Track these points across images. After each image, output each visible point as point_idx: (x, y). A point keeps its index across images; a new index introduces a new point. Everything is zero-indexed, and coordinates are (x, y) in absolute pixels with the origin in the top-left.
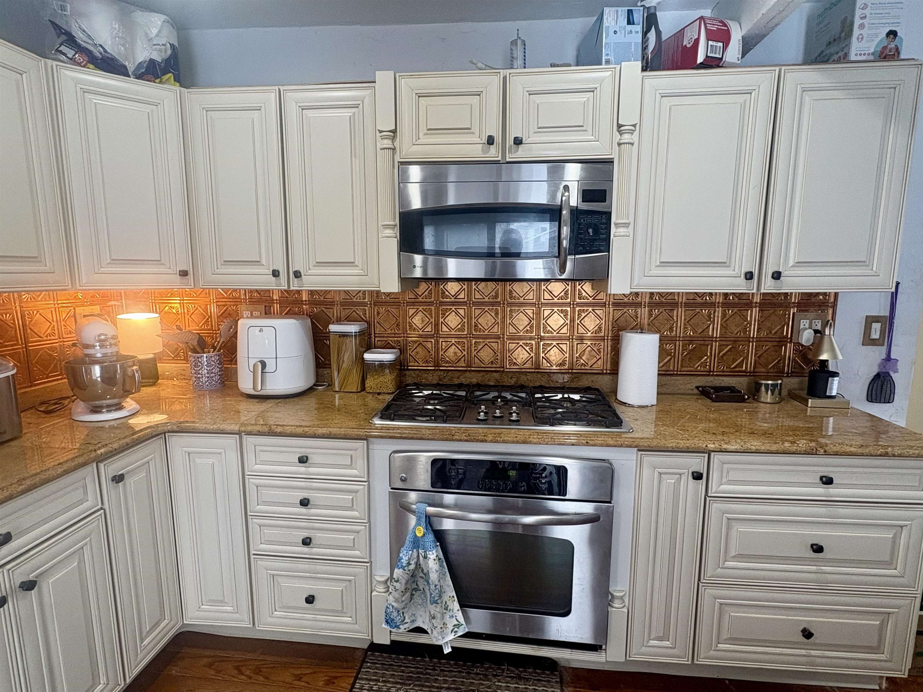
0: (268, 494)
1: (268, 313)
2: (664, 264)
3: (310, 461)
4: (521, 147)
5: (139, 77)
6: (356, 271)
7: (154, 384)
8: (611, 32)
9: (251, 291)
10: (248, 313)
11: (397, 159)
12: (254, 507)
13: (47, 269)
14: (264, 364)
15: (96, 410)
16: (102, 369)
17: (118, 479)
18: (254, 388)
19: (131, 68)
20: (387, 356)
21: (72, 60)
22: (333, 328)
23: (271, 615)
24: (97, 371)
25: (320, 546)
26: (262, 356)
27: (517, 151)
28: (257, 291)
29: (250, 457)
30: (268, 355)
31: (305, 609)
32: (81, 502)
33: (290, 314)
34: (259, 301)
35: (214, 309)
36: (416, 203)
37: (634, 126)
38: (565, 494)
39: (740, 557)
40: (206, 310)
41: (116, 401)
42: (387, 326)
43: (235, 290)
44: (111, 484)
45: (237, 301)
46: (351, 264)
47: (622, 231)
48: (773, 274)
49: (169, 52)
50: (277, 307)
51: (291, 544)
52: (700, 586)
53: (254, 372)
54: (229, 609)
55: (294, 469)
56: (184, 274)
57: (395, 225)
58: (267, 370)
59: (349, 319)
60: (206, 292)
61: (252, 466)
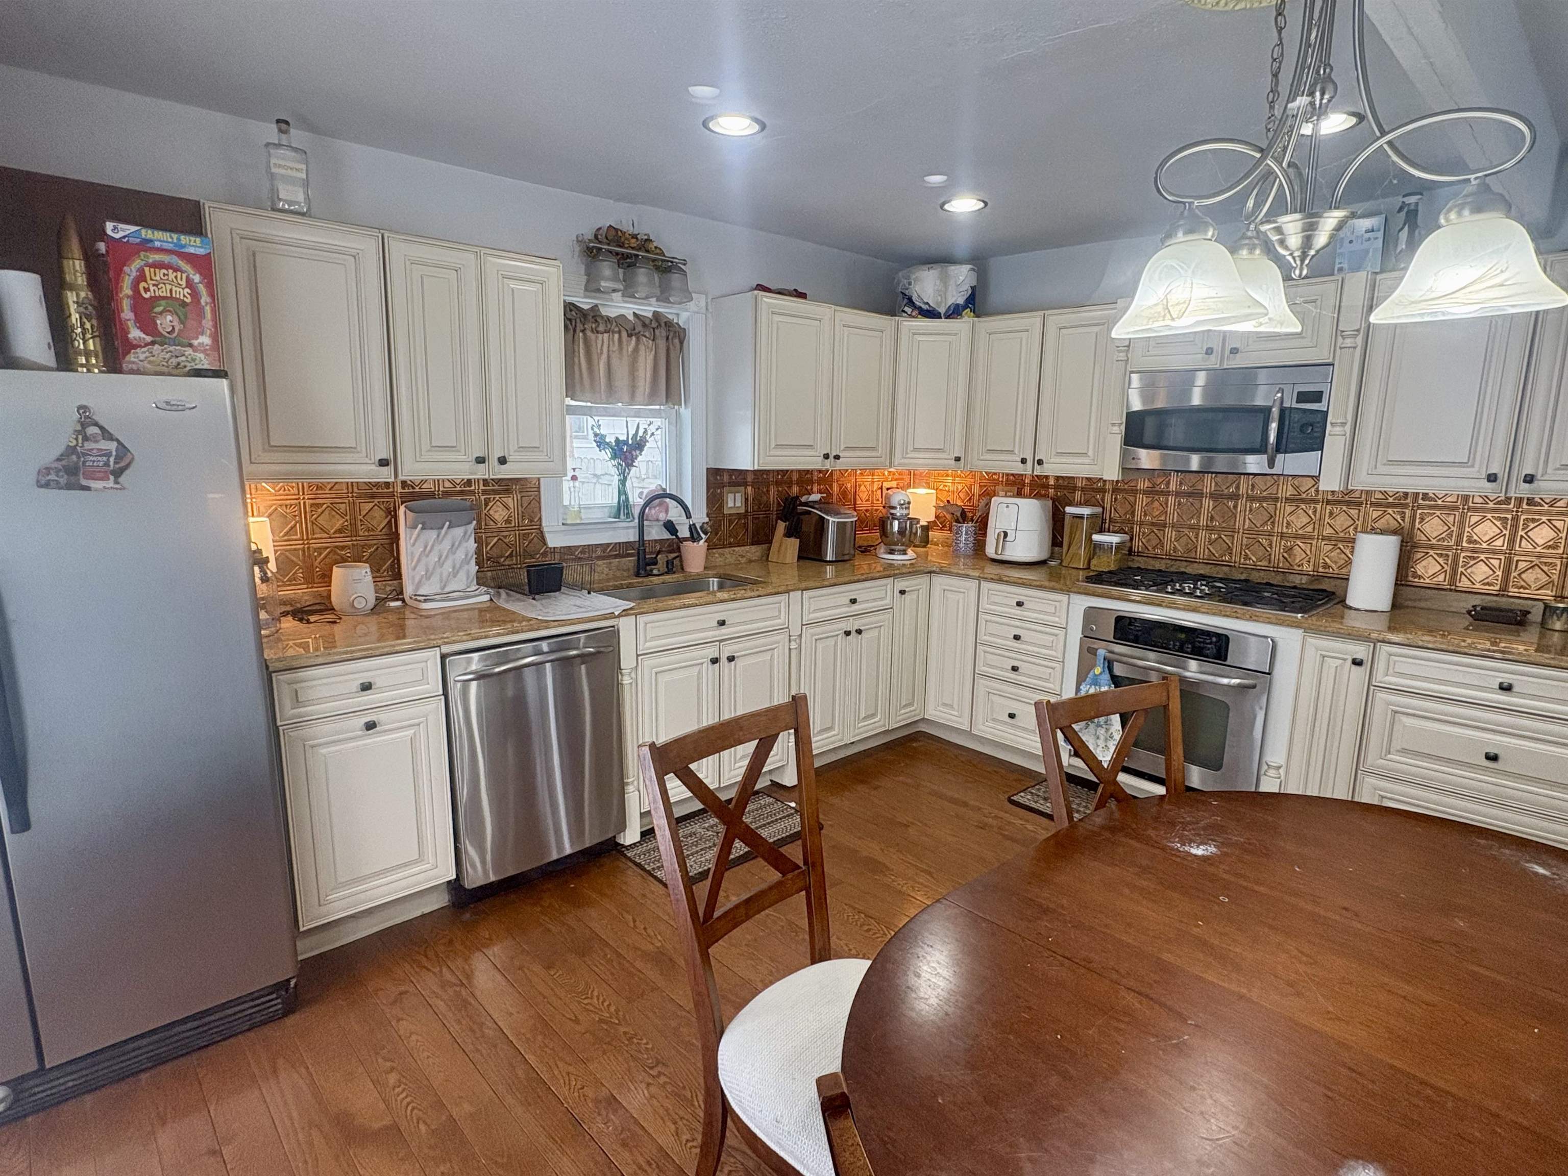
0: (993, 628)
1: (1019, 494)
2: (1391, 462)
3: (1025, 606)
4: (1238, 356)
5: (948, 317)
6: (1087, 461)
7: (924, 547)
8: (1346, 242)
9: (1007, 475)
10: (1004, 493)
11: (1129, 369)
12: (982, 637)
13: (878, 455)
14: (1006, 534)
15: (892, 552)
16: (899, 523)
17: (902, 592)
18: (996, 553)
19: (942, 310)
20: (1114, 539)
21: (910, 316)
22: (1069, 509)
23: (983, 724)
24: (896, 524)
25: (1025, 675)
26: (1004, 528)
27: (1235, 359)
28: (1012, 475)
29: (984, 599)
30: (1010, 527)
31: (1005, 723)
32: (881, 599)
33: (1038, 496)
34: (1013, 484)
35: (976, 490)
36: (1137, 405)
37: (1358, 330)
38: (1225, 659)
39: (1404, 751)
40: (970, 489)
41: (903, 548)
42: (1121, 511)
43: (995, 474)
44: (899, 594)
45: (996, 483)
46: (1085, 454)
47: (1338, 429)
48: (1526, 476)
49: (970, 292)
50: (1027, 490)
51: (1002, 669)
52: (1359, 775)
53: (998, 540)
54: (956, 713)
55: (1013, 611)
56: (958, 459)
57: (1121, 424)
58: (1008, 539)
59: (1086, 503)
60: (972, 474)
61: (985, 605)
